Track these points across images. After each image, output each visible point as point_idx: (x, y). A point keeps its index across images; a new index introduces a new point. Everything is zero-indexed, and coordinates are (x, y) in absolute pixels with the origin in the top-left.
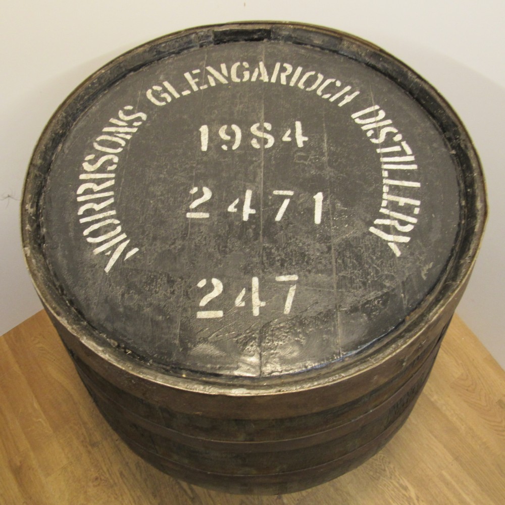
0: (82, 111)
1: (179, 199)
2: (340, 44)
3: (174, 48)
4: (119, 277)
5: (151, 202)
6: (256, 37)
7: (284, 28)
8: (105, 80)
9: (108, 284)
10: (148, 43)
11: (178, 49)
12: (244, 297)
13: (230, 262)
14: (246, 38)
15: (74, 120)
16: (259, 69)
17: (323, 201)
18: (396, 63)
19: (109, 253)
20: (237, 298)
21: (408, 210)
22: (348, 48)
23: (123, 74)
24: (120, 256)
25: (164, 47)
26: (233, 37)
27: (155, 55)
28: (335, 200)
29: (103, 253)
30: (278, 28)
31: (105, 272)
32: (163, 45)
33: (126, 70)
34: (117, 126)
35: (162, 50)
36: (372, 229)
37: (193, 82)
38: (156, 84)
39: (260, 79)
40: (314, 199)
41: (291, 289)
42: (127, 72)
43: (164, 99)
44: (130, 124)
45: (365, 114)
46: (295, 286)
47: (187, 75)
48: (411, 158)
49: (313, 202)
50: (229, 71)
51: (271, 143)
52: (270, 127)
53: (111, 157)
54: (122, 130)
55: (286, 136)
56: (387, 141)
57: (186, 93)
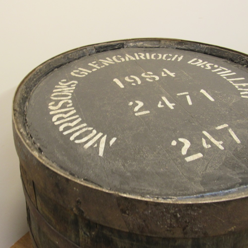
0: (34, 86)
1: (125, 109)
2: (160, 43)
3: (76, 57)
4: (113, 156)
5: (108, 114)
7: (129, 42)
8: (43, 72)
9: (107, 162)
11: (78, 57)
12: (206, 143)
14: (112, 49)
15: (31, 91)
16: (127, 56)
19: (96, 145)
20: (203, 144)
22: (165, 44)
23: (52, 69)
24: (106, 145)
25: (71, 56)
26: (105, 49)
27: (67, 60)
29: (91, 146)
30: (127, 42)
31: (100, 157)
32: (70, 55)
33: (53, 67)
34: (62, 88)
35: (70, 57)
37: (95, 66)
38: (74, 70)
39: (131, 59)
40: (201, 92)
41: (229, 131)
42: (54, 68)
43: (83, 74)
44: (69, 86)
45: (193, 62)
46: (230, 129)
47: (90, 64)
48: (230, 71)
49: (202, 94)
50: (112, 59)
51: (157, 78)
52: (151, 73)
53: (66, 101)
54: (65, 89)
55: (163, 74)
56: (213, 68)
57: (94, 70)
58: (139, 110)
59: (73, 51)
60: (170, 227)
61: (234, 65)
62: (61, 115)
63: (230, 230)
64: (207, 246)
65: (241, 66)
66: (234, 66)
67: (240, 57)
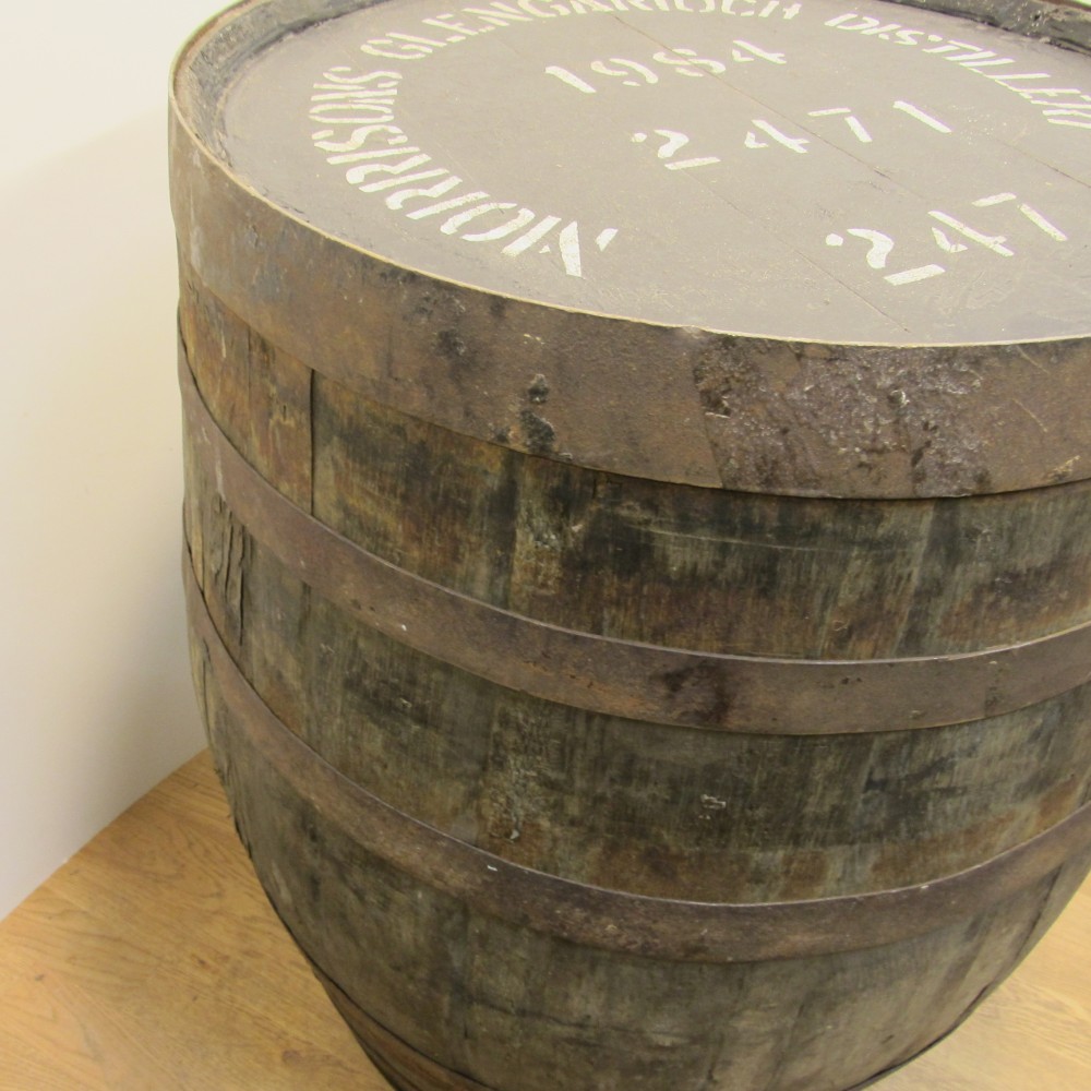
8: (245, 35)
9: (604, 291)
12: (949, 239)
19: (546, 249)
20: (939, 243)
23: (276, 34)
29: (531, 251)
31: (573, 277)
33: (280, 26)
34: (342, 91)
37: (455, 27)
38: (371, 39)
39: (595, 9)
40: (895, 107)
41: (1023, 210)
42: (282, 30)
43: (415, 52)
44: (372, 86)
45: (844, 23)
46: (1024, 205)
47: (428, 21)
48: (990, 54)
49: (901, 113)
50: (519, 8)
51: (718, 67)
52: (690, 53)
53: (378, 128)
54: (360, 95)
55: (736, 55)
56: (923, 42)
57: (455, 39)
58: (679, 155)
60: (870, 451)
61: (1003, 37)
62: (377, 168)
63: (1060, 469)
64: (979, 540)
65: (1028, 40)
66: (1003, 39)
67: (1024, 9)
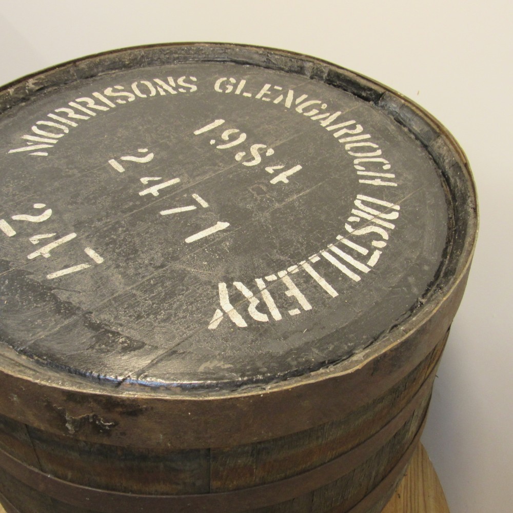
2: (435, 140)
3: (285, 65)
5: (106, 136)
6: (364, 94)
7: (395, 99)
10: (265, 48)
11: (289, 68)
12: (45, 239)
13: (80, 210)
14: (355, 91)
16: (330, 115)
17: (220, 231)
18: (469, 183)
19: (30, 144)
20: (39, 235)
21: (285, 303)
22: (439, 147)
25: (277, 59)
26: (344, 84)
27: (265, 62)
28: (231, 237)
29: (27, 141)
30: (390, 96)
31: (8, 151)
32: (277, 57)
34: (167, 83)
35: (273, 61)
36: (222, 286)
42: (229, 60)
59: (289, 54)
